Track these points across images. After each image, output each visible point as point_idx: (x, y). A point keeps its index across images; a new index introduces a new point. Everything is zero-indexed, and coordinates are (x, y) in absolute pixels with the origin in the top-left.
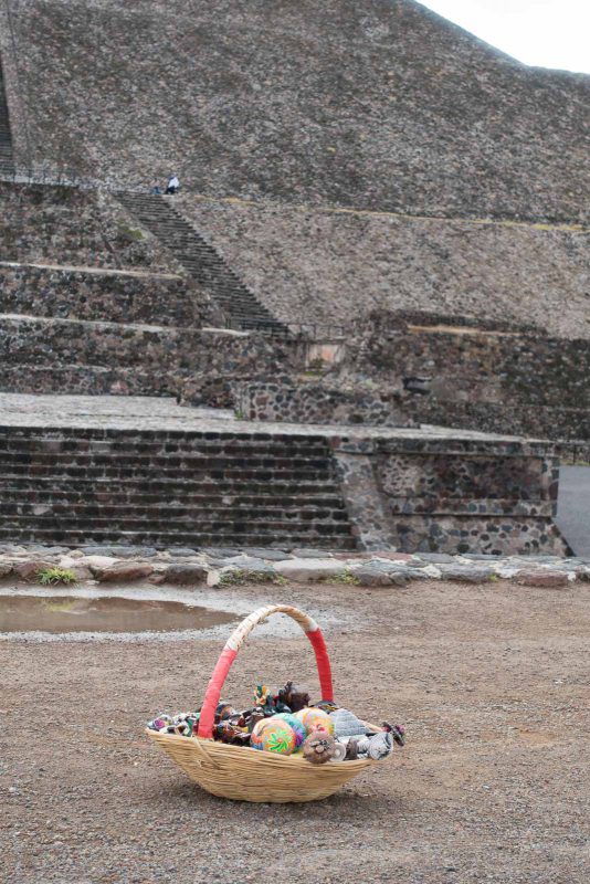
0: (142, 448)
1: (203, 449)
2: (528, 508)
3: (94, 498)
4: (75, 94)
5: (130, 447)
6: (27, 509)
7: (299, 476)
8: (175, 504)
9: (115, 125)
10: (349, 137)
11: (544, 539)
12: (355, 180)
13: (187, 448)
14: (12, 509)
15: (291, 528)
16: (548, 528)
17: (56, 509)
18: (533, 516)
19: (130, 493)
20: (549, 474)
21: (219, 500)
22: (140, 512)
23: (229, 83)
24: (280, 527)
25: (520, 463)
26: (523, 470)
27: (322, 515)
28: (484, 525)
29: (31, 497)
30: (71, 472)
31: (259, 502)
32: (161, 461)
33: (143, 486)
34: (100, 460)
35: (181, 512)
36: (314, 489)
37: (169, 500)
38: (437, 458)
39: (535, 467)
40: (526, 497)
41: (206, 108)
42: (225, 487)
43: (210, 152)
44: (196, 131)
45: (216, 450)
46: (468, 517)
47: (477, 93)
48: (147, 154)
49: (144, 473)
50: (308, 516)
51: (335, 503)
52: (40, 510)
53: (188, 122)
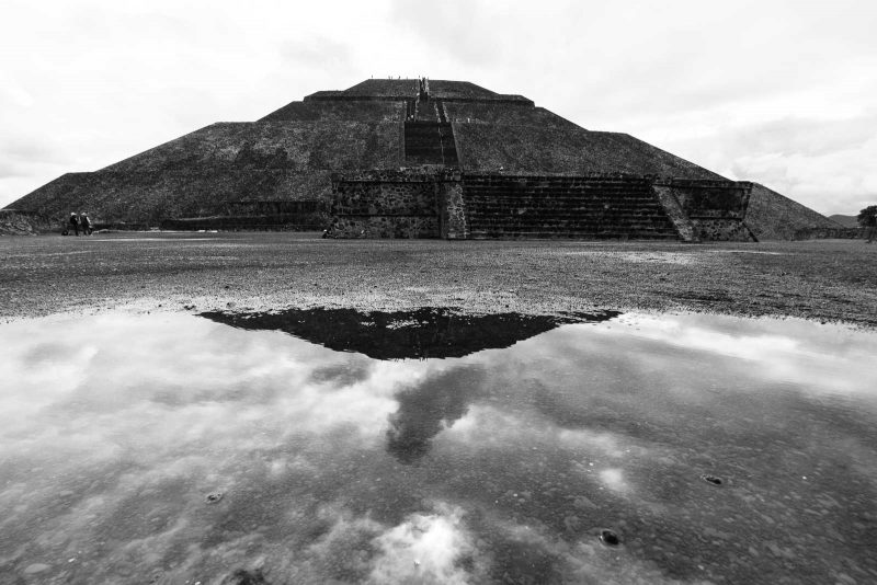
0: (564, 185)
1: (590, 184)
2: (733, 214)
3: (545, 206)
4: (474, 147)
5: (559, 184)
6: (515, 211)
7: (637, 196)
8: (582, 208)
9: (485, 155)
10: (548, 154)
11: (739, 228)
12: (551, 165)
13: (584, 184)
14: (508, 211)
15: (639, 218)
16: (741, 224)
17: (528, 211)
18: (734, 218)
19: (562, 203)
20: (745, 197)
21: (603, 206)
22: (567, 212)
23: (515, 141)
24: (634, 218)
25: (731, 192)
26: (733, 196)
27: (652, 213)
28: (712, 222)
29: (516, 206)
30: (533, 195)
31: (621, 207)
32: (573, 190)
33: (566, 201)
34: (545, 190)
35: (587, 212)
36: (647, 202)
37: (579, 207)
38: (695, 188)
39: (738, 194)
40: (731, 209)
41: (508, 148)
42: (605, 201)
43: (510, 160)
44: (506, 155)
45: (597, 185)
46: (705, 219)
47: (583, 139)
48: (493, 161)
49: (566, 195)
50: (645, 213)
51: (656, 207)
52: (521, 212)
53: (504, 152)
